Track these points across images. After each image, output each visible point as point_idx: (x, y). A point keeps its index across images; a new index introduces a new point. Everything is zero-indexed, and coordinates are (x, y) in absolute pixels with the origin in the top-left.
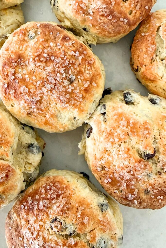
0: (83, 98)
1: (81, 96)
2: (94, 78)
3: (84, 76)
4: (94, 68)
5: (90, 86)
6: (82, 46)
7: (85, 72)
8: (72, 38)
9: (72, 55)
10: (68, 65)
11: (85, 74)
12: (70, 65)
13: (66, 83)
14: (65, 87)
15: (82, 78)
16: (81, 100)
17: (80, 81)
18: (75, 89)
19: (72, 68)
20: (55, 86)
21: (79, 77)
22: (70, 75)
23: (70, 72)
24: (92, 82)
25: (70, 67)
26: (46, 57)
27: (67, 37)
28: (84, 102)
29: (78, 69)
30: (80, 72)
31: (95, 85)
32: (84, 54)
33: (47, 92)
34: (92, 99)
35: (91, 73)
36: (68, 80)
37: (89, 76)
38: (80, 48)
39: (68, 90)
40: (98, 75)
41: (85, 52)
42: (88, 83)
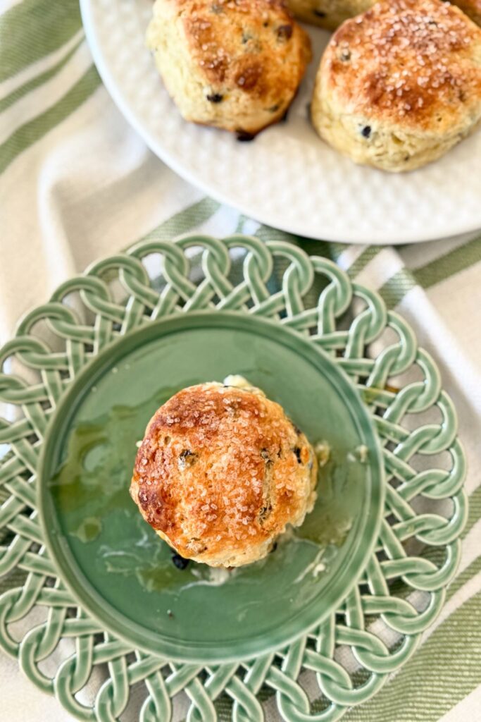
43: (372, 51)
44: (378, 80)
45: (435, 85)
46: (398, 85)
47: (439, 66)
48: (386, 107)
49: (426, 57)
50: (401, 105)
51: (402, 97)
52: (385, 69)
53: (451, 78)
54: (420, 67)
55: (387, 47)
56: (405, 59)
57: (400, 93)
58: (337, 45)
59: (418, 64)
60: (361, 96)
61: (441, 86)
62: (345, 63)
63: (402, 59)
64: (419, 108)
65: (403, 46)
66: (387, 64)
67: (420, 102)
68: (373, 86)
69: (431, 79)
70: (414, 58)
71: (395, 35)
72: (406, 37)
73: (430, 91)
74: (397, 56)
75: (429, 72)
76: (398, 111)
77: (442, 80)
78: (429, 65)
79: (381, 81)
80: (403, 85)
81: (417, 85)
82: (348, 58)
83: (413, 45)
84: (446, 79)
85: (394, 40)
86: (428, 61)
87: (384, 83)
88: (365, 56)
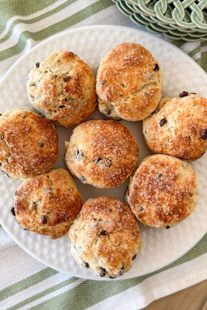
0: (168, 165)
1: (167, 167)
2: (153, 162)
3: (154, 169)
4: (147, 165)
5: (159, 163)
6: (137, 176)
7: (151, 169)
8: (134, 184)
9: (144, 180)
10: (151, 180)
11: (153, 169)
12: (151, 179)
13: (162, 178)
14: (165, 178)
15: (156, 169)
16: (170, 166)
17: (158, 170)
18: (164, 172)
19: (152, 178)
20: (166, 184)
21: (156, 172)
22: (157, 177)
23: (155, 178)
24: (156, 163)
25: (152, 179)
26: (151, 195)
27: (134, 187)
28: (170, 163)
29: (151, 174)
30: (153, 172)
31: (157, 160)
32: (141, 173)
33: (172, 188)
34: (167, 160)
35: (151, 165)
36: (160, 177)
37: (153, 166)
38: (138, 177)
39: (167, 175)
40: (151, 161)
41: (140, 173)
42: (157, 165)
43: (149, 202)
44: (160, 213)
45: (180, 200)
46: (169, 210)
47: (176, 192)
48: (171, 221)
49: (169, 192)
50: (175, 216)
51: (173, 213)
52: (159, 207)
53: (183, 193)
54: (170, 197)
55: (153, 197)
56: (163, 198)
57: (171, 213)
58: (135, 207)
59: (168, 197)
60: (159, 222)
61: (183, 199)
62: (143, 212)
63: (161, 198)
64: (181, 213)
65: (158, 193)
66: (158, 205)
67: (180, 210)
68: (160, 216)
69: (177, 199)
70: (165, 195)
71: (152, 191)
72: (156, 189)
73: (180, 204)
74: (159, 199)
75: (174, 197)
76: (176, 219)
77: (181, 197)
78: (172, 194)
79: (162, 213)
80: (170, 209)
81: (174, 205)
82: (142, 209)
83: (161, 190)
84: (182, 195)
85: (153, 193)
86: (171, 193)
87: (163, 213)
88: (148, 205)
